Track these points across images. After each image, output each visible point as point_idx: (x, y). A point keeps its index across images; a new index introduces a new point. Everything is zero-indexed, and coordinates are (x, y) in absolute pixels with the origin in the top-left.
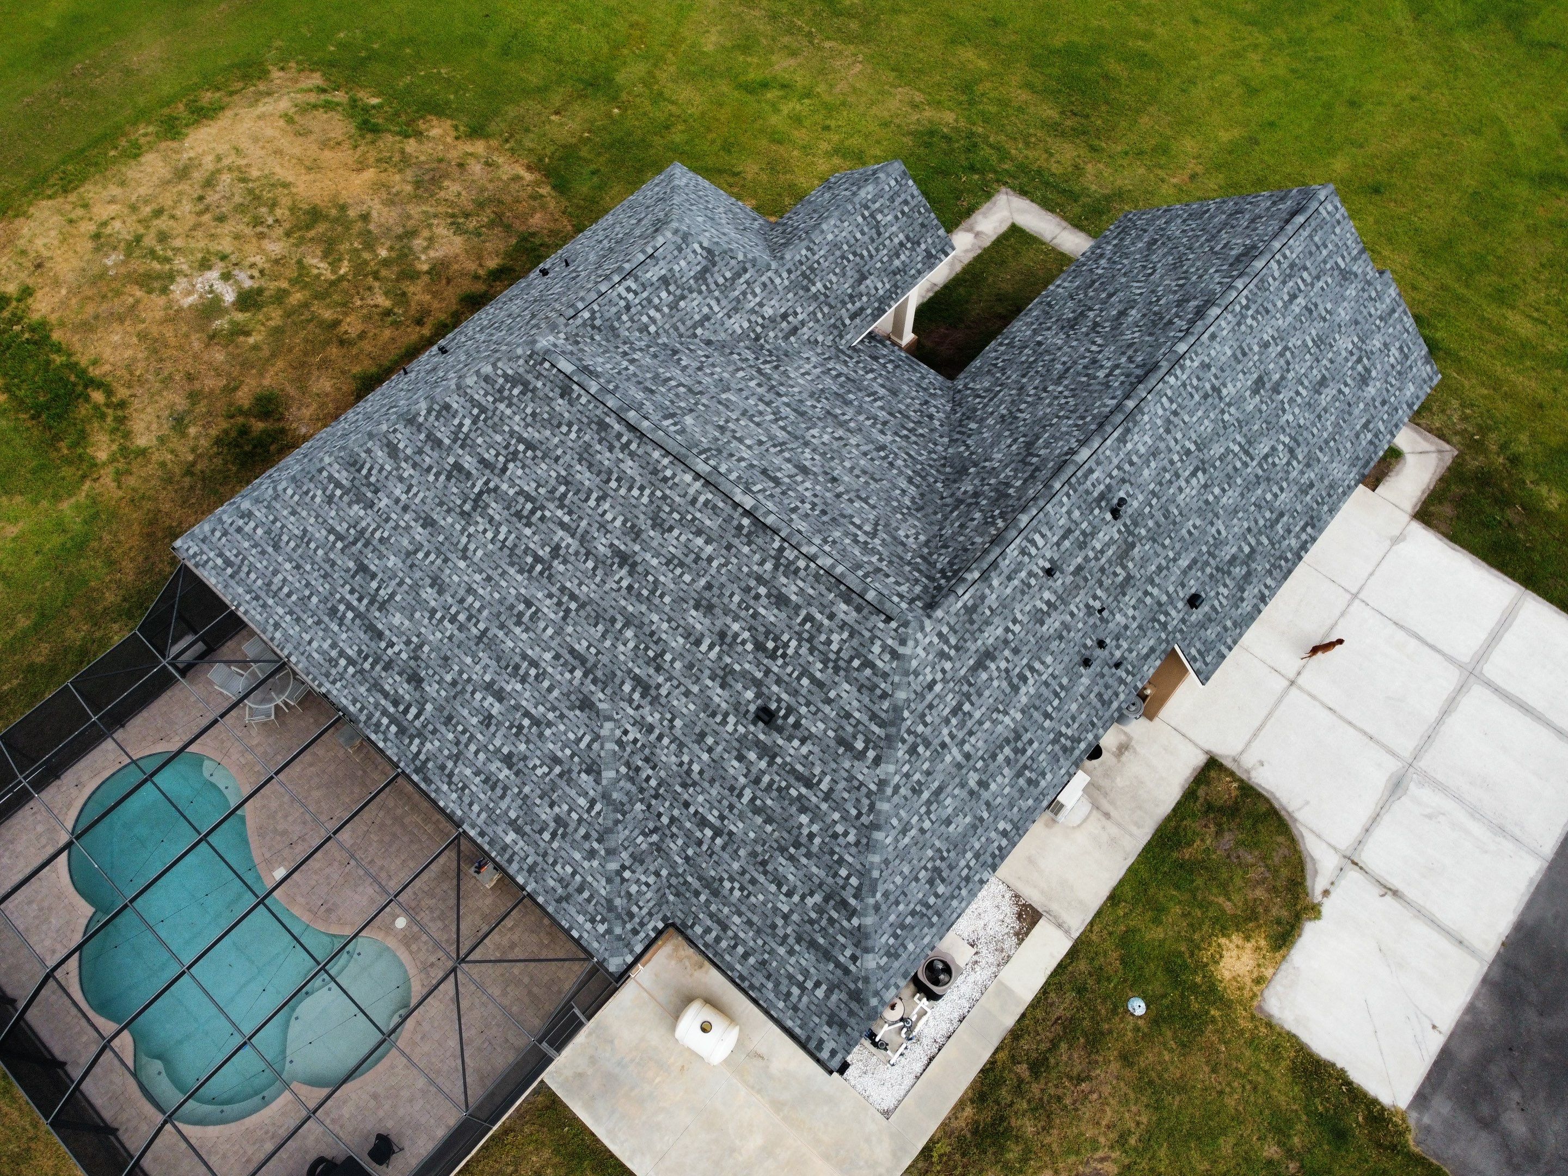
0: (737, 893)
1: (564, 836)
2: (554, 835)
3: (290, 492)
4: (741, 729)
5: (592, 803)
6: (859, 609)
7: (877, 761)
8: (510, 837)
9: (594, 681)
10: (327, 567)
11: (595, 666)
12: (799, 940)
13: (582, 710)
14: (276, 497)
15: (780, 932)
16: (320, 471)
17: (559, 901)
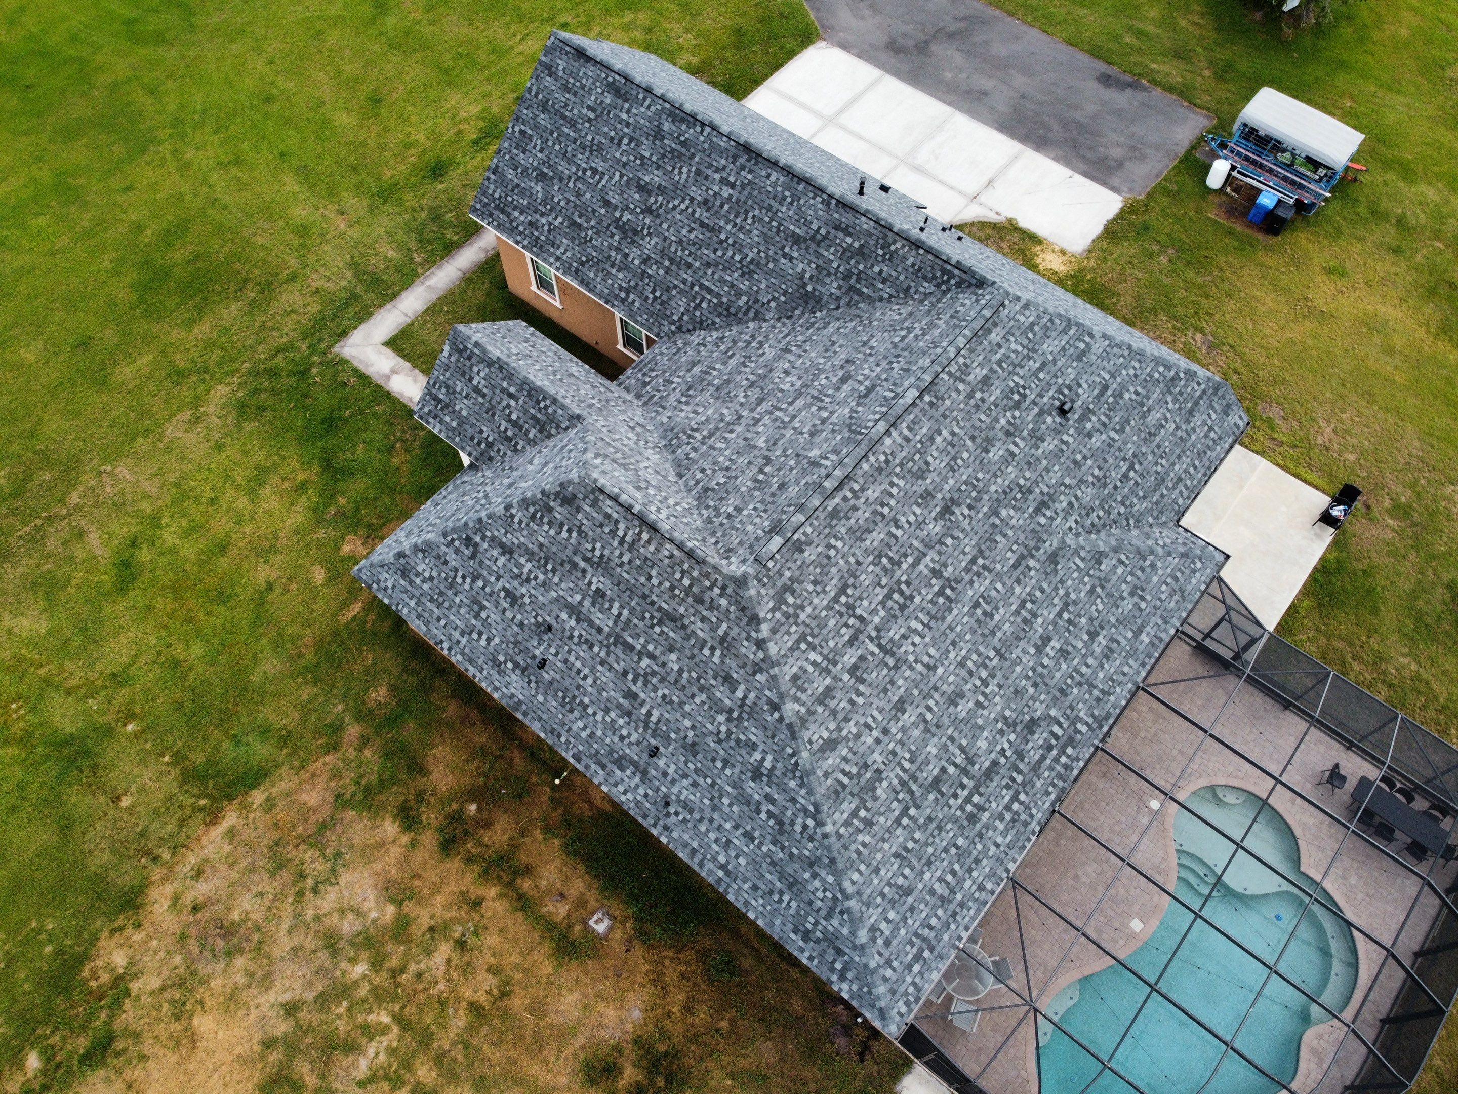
0: (1164, 462)
1: (1143, 590)
2: (1142, 598)
3: (855, 876)
4: (1071, 431)
5: (1121, 562)
6: (995, 325)
7: (1091, 335)
8: (1145, 639)
9: (1038, 549)
10: (932, 826)
11: (1026, 546)
12: (1188, 422)
13: (1057, 563)
14: (859, 893)
15: (1184, 435)
16: (839, 836)
17: (1184, 598)
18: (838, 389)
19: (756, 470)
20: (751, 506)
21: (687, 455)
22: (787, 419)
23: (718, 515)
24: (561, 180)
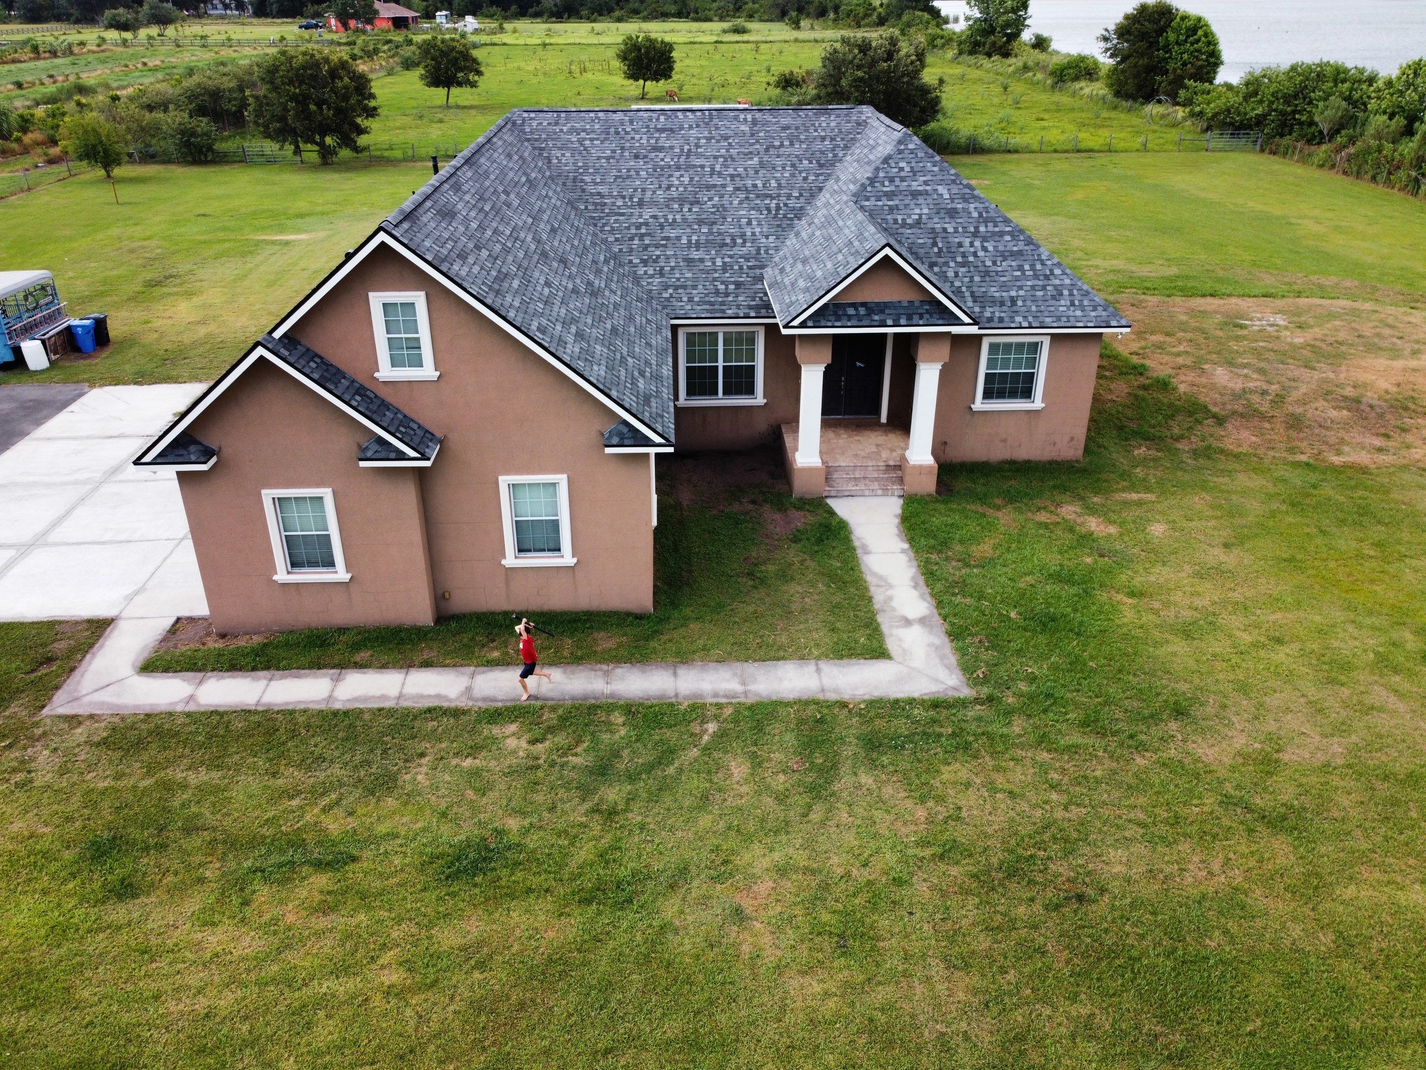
18: (672, 148)
19: (782, 149)
20: (816, 134)
21: (797, 198)
22: (721, 160)
23: (837, 146)
24: (575, 320)
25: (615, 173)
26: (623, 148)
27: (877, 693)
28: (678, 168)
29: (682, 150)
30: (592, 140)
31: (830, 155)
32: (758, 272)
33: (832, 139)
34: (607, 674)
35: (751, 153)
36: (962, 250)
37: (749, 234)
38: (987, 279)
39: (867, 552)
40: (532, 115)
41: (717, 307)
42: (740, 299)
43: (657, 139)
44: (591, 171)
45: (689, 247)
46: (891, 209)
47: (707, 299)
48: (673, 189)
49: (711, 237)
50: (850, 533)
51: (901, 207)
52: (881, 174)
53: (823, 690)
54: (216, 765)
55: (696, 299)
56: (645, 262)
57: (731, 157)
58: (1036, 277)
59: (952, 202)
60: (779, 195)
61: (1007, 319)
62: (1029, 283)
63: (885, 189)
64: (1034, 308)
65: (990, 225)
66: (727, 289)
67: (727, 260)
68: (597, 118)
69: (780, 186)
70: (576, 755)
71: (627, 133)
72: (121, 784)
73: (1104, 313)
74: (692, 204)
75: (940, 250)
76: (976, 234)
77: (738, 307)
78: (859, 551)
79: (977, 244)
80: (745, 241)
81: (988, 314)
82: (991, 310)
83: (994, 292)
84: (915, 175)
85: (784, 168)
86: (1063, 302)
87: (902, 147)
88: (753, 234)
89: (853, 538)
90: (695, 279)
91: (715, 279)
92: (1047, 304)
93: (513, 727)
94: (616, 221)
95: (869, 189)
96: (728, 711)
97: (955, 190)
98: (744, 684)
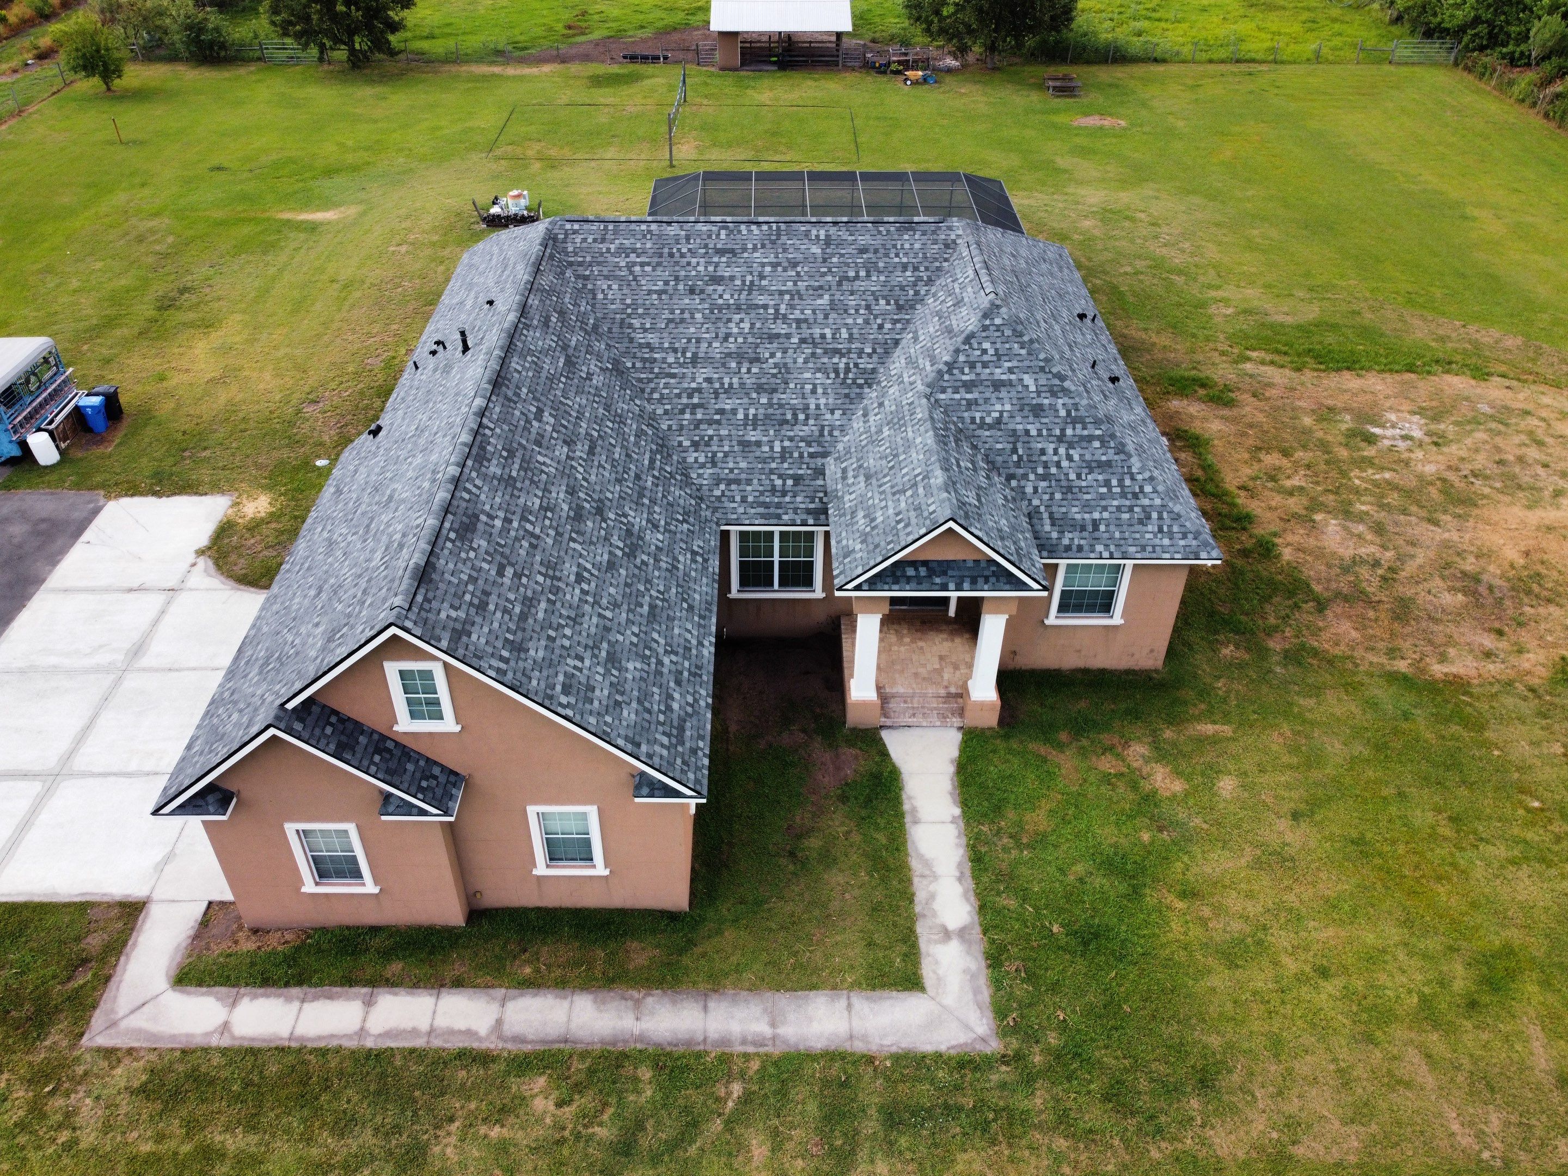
18: (732, 278)
19: (857, 283)
20: (897, 260)
21: (870, 356)
22: (787, 297)
23: (920, 279)
24: (607, 629)
25: (666, 315)
26: (677, 279)
27: (906, 1044)
28: (738, 308)
29: (744, 282)
30: (642, 265)
31: (911, 292)
32: (819, 461)
33: (916, 269)
34: (638, 1003)
35: (821, 287)
36: (1044, 458)
37: (812, 406)
38: (1069, 496)
39: (916, 822)
40: (576, 226)
41: (772, 510)
42: (799, 499)
43: (717, 265)
44: (640, 311)
45: (745, 425)
46: (970, 404)
47: (762, 499)
48: (731, 340)
49: (770, 411)
50: (901, 789)
51: (981, 401)
52: (962, 358)
53: (851, 1037)
54: (252, 1126)
55: (750, 499)
56: (695, 445)
57: (798, 292)
58: (1123, 495)
59: (1039, 396)
60: (849, 351)
61: (1086, 548)
62: (1115, 503)
63: (965, 378)
64: (1117, 535)
65: (1079, 426)
66: (784, 485)
67: (787, 443)
68: (650, 232)
69: (851, 339)
70: (601, 1124)
71: (682, 255)
72: (163, 1148)
73: (1194, 543)
74: (752, 361)
75: (1020, 457)
76: (1061, 439)
77: (795, 510)
78: (908, 819)
79: (1062, 451)
80: (807, 418)
81: (1066, 541)
82: (1070, 535)
83: (1076, 513)
84: (999, 360)
85: (857, 311)
86: (1150, 528)
87: (987, 322)
88: (818, 407)
89: (904, 797)
90: (750, 470)
91: (772, 471)
92: (1132, 529)
93: (542, 1081)
94: (666, 386)
95: (946, 377)
96: (755, 1065)
97: (1042, 382)
98: (773, 1025)
